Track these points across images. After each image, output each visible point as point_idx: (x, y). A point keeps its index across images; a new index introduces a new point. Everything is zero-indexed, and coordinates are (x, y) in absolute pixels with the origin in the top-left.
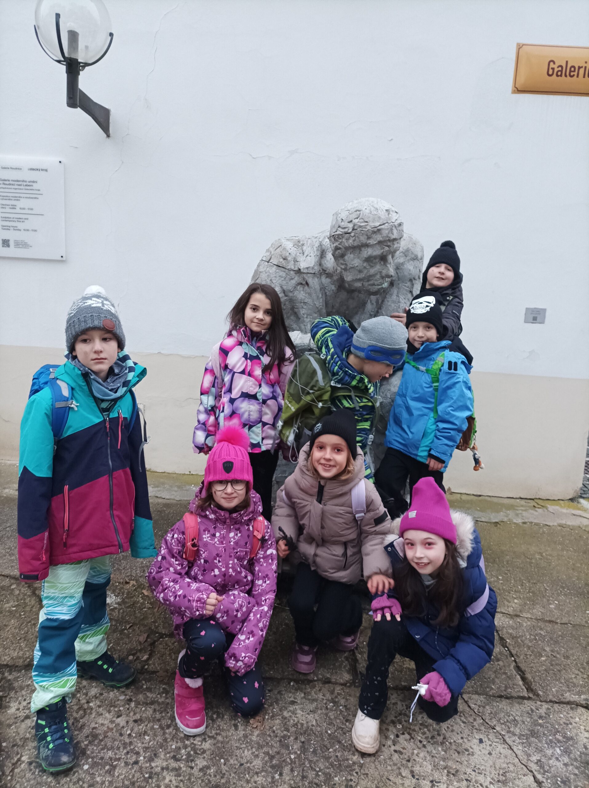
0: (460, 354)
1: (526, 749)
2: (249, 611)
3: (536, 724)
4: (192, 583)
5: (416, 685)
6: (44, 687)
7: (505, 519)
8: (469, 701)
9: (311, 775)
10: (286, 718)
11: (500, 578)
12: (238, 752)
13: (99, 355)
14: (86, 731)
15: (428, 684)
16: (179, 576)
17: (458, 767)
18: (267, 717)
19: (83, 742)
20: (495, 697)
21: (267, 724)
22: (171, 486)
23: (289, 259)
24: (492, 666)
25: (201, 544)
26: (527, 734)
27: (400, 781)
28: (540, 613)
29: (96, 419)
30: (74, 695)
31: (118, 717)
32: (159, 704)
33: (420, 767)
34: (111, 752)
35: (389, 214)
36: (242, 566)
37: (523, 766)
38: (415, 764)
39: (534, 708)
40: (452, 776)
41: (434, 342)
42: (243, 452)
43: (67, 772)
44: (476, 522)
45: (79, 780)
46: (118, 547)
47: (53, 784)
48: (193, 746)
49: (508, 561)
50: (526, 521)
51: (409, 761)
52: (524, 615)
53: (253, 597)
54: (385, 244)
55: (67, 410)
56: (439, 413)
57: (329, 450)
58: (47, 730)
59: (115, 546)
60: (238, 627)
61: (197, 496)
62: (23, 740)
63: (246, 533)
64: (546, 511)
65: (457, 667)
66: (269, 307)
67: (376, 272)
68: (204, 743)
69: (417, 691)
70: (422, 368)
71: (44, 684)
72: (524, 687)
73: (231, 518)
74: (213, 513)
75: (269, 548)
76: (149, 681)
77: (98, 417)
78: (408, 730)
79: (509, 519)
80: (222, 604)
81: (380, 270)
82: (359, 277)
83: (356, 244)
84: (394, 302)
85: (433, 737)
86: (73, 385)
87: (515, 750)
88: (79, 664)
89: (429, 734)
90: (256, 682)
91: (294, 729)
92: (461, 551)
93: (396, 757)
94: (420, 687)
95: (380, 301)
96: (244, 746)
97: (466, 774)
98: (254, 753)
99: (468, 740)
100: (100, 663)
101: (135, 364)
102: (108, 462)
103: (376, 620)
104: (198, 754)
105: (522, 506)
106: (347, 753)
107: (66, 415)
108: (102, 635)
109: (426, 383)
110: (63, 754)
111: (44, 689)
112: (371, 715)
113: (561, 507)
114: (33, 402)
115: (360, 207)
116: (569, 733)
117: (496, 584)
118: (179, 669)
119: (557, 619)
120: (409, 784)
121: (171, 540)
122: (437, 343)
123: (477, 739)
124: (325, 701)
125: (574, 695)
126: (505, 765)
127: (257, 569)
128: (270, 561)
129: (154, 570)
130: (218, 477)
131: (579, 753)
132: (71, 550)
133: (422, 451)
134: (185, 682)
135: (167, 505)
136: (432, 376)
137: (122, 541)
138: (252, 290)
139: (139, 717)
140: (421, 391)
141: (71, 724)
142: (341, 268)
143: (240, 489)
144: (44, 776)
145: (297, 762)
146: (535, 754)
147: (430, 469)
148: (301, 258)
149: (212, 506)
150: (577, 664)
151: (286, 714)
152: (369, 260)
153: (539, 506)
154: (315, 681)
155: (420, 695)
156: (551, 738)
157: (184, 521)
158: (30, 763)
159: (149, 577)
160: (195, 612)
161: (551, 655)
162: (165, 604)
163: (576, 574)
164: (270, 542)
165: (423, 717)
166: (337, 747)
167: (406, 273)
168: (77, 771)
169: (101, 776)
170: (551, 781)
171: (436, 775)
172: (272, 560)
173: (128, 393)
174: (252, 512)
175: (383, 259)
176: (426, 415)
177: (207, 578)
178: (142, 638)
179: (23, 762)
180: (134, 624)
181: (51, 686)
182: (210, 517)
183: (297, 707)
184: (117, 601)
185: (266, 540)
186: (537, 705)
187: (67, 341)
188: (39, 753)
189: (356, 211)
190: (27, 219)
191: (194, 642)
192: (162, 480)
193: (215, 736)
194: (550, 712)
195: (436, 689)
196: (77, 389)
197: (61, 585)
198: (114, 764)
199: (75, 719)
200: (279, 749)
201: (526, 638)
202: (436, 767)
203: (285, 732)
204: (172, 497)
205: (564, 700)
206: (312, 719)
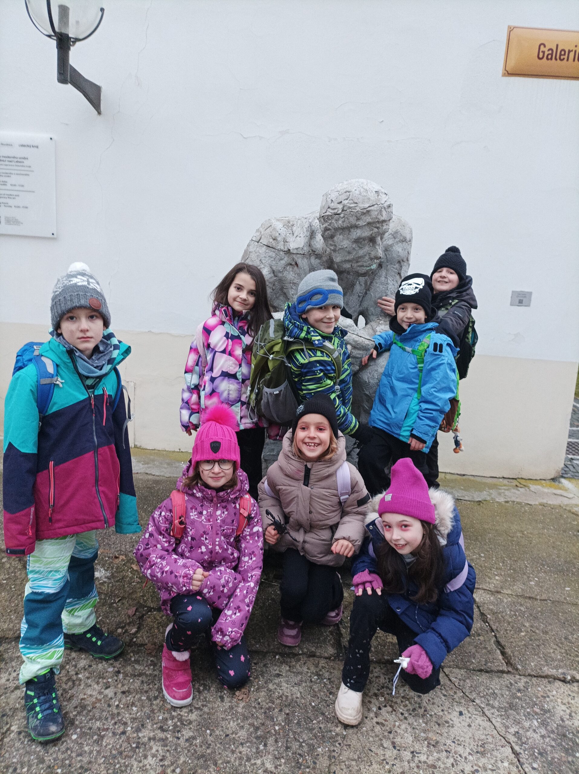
0: (446, 336)
1: (504, 721)
2: (235, 587)
3: (514, 696)
4: (179, 559)
5: (398, 659)
6: (31, 659)
7: (488, 498)
8: (450, 675)
9: (295, 746)
10: (270, 691)
11: (482, 555)
12: (223, 723)
13: (85, 334)
14: (75, 702)
15: (410, 657)
16: (167, 553)
17: (439, 738)
18: (252, 689)
19: (72, 712)
20: (474, 670)
21: (253, 696)
22: (161, 463)
23: (279, 239)
24: (472, 641)
25: (188, 521)
26: (505, 707)
27: (382, 751)
28: (520, 590)
29: (81, 395)
30: (62, 667)
31: (107, 688)
32: (147, 676)
33: (402, 738)
34: (99, 723)
35: (378, 195)
36: (228, 543)
37: (501, 738)
38: (397, 736)
39: (513, 682)
40: (432, 747)
41: (422, 324)
42: (230, 432)
43: (55, 742)
44: (457, 500)
45: (67, 749)
46: (103, 522)
47: (41, 753)
48: (179, 717)
49: (490, 539)
50: (509, 500)
51: (390, 732)
52: (505, 591)
53: (240, 573)
54: (374, 225)
55: (52, 387)
56: (423, 393)
57: (312, 429)
58: (35, 701)
59: (101, 521)
60: (225, 602)
61: (184, 475)
62: (12, 710)
63: (232, 511)
64: (528, 490)
65: (438, 640)
66: (253, 288)
67: (365, 254)
68: (190, 715)
69: (399, 664)
70: (408, 349)
71: (31, 655)
72: (503, 662)
73: (218, 497)
74: (200, 491)
75: (255, 526)
76: (138, 653)
77: (83, 394)
78: (390, 703)
79: (492, 498)
80: (208, 579)
81: (369, 252)
82: (347, 258)
83: (345, 225)
84: (382, 284)
85: (414, 710)
86: (58, 361)
87: (494, 722)
88: (66, 636)
89: (410, 707)
90: (242, 656)
91: (278, 701)
92: (442, 529)
93: (378, 729)
94: (402, 660)
95: (369, 283)
96: (230, 717)
97: (445, 745)
98: (240, 724)
99: (449, 713)
100: (89, 635)
101: (120, 342)
102: (93, 438)
103: (357, 594)
104: (185, 725)
105: (505, 485)
106: (330, 724)
107: (51, 391)
108: (91, 609)
109: (411, 363)
110: (51, 724)
111: (32, 660)
112: (354, 687)
113: (543, 486)
114: (18, 378)
115: (350, 188)
116: (546, 706)
117: (478, 561)
118: (166, 643)
119: (537, 595)
120: (391, 755)
121: (159, 518)
122: (423, 325)
123: (457, 712)
124: (309, 674)
125: (552, 669)
126: (483, 737)
127: (243, 546)
128: (256, 538)
129: (142, 547)
130: (205, 457)
131: (555, 725)
132: (57, 525)
133: (405, 431)
134: (172, 655)
135: (157, 482)
136: (418, 357)
137: (108, 516)
138: (238, 269)
139: (127, 689)
140: (406, 372)
141: (60, 695)
142: (330, 249)
143: (228, 468)
144: (32, 745)
145: (281, 733)
146: (513, 726)
147: (411, 448)
148: (291, 239)
149: (199, 485)
150: (555, 639)
151: (271, 686)
152: (357, 241)
153: (522, 486)
154: (300, 654)
155: (402, 668)
156: (528, 710)
157: (171, 499)
158: (20, 733)
159: (136, 553)
160: (182, 587)
161: (531, 630)
162: (152, 580)
163: (555, 552)
164: (256, 520)
165: (405, 690)
166: (321, 718)
167: (394, 255)
168: (66, 741)
169: (90, 745)
170: (529, 752)
171: (417, 747)
172: (258, 538)
173: (113, 371)
174: (239, 491)
175: (372, 240)
176: (409, 396)
177: (194, 554)
178: (131, 612)
179: (13, 731)
180: (123, 598)
181: (38, 657)
182: (198, 495)
183: (282, 680)
184: (106, 576)
185: (252, 518)
186: (515, 679)
187: (53, 320)
188: (28, 723)
189: (346, 192)
190: (18, 196)
191: (181, 617)
192: (152, 457)
193: (201, 707)
194: (529, 686)
195: (418, 662)
196: (62, 365)
197: (46, 560)
198: (102, 734)
199: (64, 690)
200: (264, 720)
201: (507, 614)
202: (416, 738)
203: (270, 704)
204: (162, 474)
205: (542, 674)
206: (297, 692)
